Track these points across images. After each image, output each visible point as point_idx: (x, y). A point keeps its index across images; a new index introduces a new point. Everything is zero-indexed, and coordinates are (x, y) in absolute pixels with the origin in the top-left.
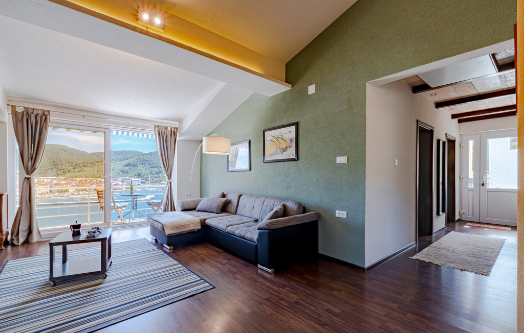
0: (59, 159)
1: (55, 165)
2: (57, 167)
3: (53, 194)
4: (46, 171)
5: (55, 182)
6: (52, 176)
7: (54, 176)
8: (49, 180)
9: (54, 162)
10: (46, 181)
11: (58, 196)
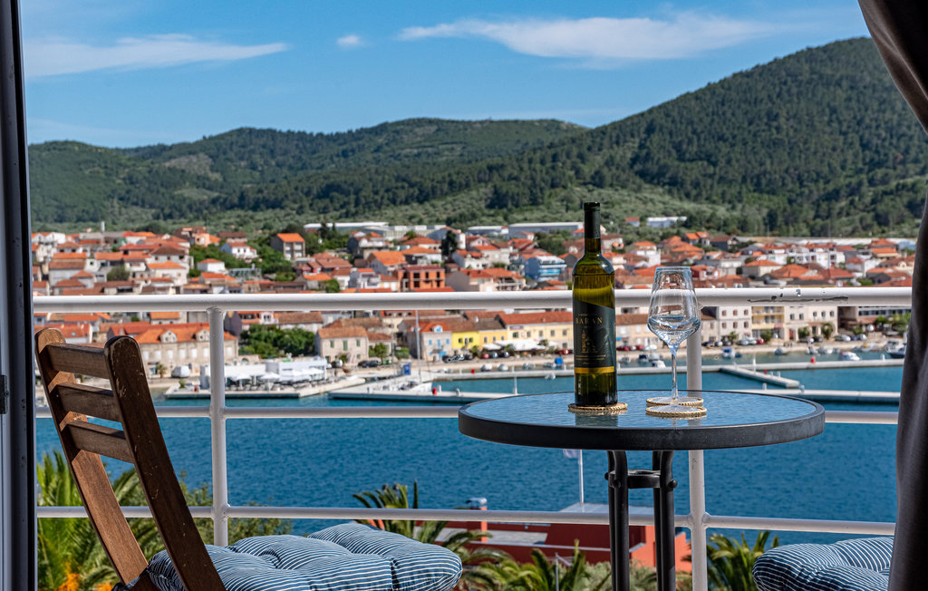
0: (890, 130)
1: (874, 165)
2: (880, 173)
3: (856, 336)
4: (824, 205)
5: (870, 265)
6: (852, 234)
7: (864, 230)
8: (841, 258)
9: (865, 146)
10: (823, 260)
11: (876, 353)
